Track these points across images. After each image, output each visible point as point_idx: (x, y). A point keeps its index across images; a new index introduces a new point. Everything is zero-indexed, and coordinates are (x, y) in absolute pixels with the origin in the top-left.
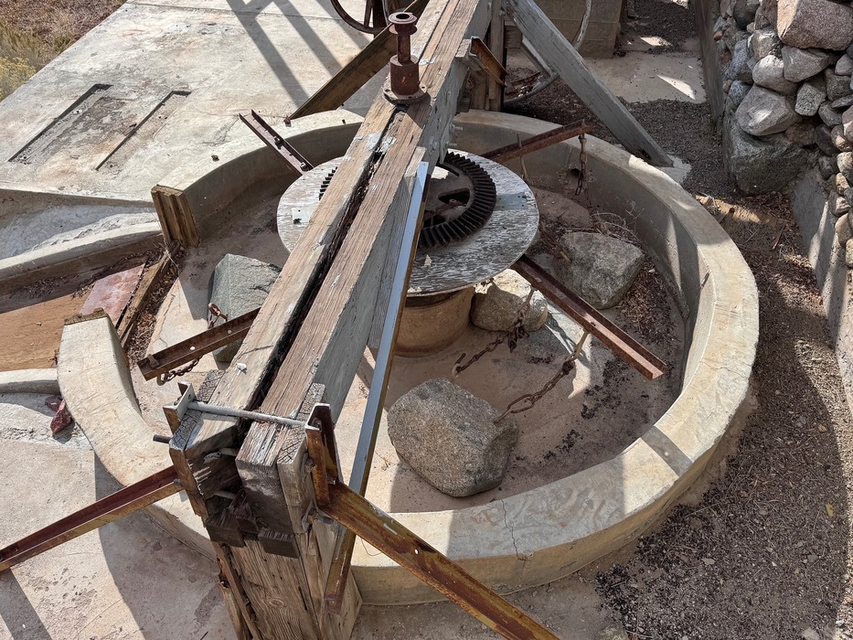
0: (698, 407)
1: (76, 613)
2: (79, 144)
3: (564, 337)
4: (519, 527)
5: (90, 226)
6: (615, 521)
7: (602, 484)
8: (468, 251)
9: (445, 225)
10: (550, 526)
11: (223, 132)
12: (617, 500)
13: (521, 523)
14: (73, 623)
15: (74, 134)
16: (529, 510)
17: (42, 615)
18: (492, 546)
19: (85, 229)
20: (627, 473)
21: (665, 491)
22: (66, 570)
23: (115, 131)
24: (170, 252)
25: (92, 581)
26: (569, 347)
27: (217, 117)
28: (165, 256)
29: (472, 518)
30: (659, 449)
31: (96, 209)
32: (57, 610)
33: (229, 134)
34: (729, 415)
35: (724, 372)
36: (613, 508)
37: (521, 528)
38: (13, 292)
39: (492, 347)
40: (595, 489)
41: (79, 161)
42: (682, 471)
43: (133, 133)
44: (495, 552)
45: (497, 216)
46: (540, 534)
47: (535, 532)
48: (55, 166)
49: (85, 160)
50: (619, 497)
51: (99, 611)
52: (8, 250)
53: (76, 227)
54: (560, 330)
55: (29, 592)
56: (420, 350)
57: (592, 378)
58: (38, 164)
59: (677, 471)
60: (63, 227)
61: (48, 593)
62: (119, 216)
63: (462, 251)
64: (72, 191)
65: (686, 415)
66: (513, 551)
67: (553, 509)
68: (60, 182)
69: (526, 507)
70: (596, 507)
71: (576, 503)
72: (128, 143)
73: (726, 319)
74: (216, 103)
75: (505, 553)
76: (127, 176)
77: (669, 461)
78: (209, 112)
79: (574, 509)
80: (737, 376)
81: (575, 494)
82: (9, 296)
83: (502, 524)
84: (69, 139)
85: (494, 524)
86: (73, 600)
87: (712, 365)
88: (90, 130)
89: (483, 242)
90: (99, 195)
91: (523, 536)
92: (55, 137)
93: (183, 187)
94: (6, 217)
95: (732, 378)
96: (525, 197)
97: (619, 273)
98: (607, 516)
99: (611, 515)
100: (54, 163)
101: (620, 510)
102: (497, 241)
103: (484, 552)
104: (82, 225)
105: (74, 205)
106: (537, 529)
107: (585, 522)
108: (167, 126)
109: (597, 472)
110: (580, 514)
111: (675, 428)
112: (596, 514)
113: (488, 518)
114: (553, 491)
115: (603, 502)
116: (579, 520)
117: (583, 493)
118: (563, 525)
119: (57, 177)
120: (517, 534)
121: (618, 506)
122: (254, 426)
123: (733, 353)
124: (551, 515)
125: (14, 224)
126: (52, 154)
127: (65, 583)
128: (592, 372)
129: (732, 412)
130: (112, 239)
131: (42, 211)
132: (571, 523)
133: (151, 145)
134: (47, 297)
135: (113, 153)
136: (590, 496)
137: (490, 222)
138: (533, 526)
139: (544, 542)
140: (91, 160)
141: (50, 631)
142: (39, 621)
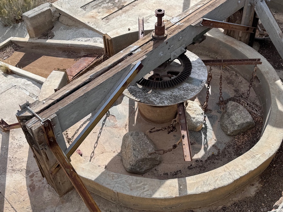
0: (206, 179)
1: (16, 149)
2: (103, 8)
3: (205, 138)
4: (119, 183)
5: (90, 38)
6: (147, 197)
7: (152, 185)
8: (165, 94)
9: (159, 83)
10: (127, 188)
11: (148, 17)
12: (153, 192)
13: (120, 183)
14: (14, 152)
15: (104, 3)
16: (126, 181)
17: (9, 146)
18: (108, 184)
19: (89, 39)
20: (163, 186)
21: (170, 197)
22: (21, 138)
23: (116, 6)
24: (104, 56)
25: (24, 143)
26: (204, 142)
27: (151, 11)
28: (101, 57)
29: (109, 174)
30: (180, 185)
31: (95, 33)
32: (13, 146)
33: (150, 19)
34: (215, 187)
35: (227, 173)
36: (149, 193)
37: (119, 184)
38: (63, 52)
39: (163, 129)
40: (149, 185)
41: (99, 14)
42: (181, 195)
43: (121, 9)
44: (107, 186)
45: (186, 85)
46: (123, 188)
47: (122, 187)
48: (91, 14)
49: (101, 14)
50: (154, 191)
51: (21, 152)
52: (68, 37)
53: (87, 37)
54: (206, 135)
55: (10, 139)
56: (151, 121)
57: (203, 157)
58: (88, 12)
59: (180, 194)
60: (84, 35)
61: (14, 141)
62: (99, 38)
63: (163, 93)
64: (91, 25)
65: (199, 180)
66: (112, 189)
67: (132, 184)
68: (89, 20)
69: (126, 179)
70: (145, 190)
71: (140, 186)
72: (117, 12)
73: (249, 157)
74: (154, 5)
75: (109, 188)
76: (109, 25)
77: (180, 190)
78: (149, 8)
79: (138, 187)
80: (231, 177)
81: (142, 183)
82: (61, 52)
83: (115, 180)
84: (102, 5)
85: (113, 179)
86: (18, 146)
87: (225, 169)
88: (110, 3)
89: (173, 92)
90: (97, 29)
91: (118, 186)
92: (98, 3)
93: (112, 37)
94: (72, 26)
95: (228, 177)
96: (202, 82)
97: (237, 124)
98: (146, 194)
99: (147, 195)
100: (92, 12)
101: (151, 195)
102: (178, 94)
103: (104, 185)
104: (89, 37)
105: (90, 29)
106: (123, 187)
107: (138, 193)
108: (133, 9)
109: (154, 181)
110: (139, 189)
111: (192, 182)
112: (143, 192)
113: (113, 176)
114: (136, 179)
115: (148, 190)
116: (137, 191)
117: (144, 185)
118: (131, 190)
119: (90, 18)
120: (116, 185)
121: (152, 193)
122: (35, 117)
123: (238, 169)
124: (130, 185)
125: (73, 30)
126: (94, 9)
127: (19, 141)
128: (205, 155)
129: (217, 187)
130: (92, 46)
131: (81, 28)
132: (134, 190)
133: (124, 15)
134: (69, 57)
135: (110, 15)
136: (146, 186)
137: (181, 86)
138: (123, 185)
139: (122, 191)
140: (103, 15)
141: (9, 151)
142: (8, 147)
